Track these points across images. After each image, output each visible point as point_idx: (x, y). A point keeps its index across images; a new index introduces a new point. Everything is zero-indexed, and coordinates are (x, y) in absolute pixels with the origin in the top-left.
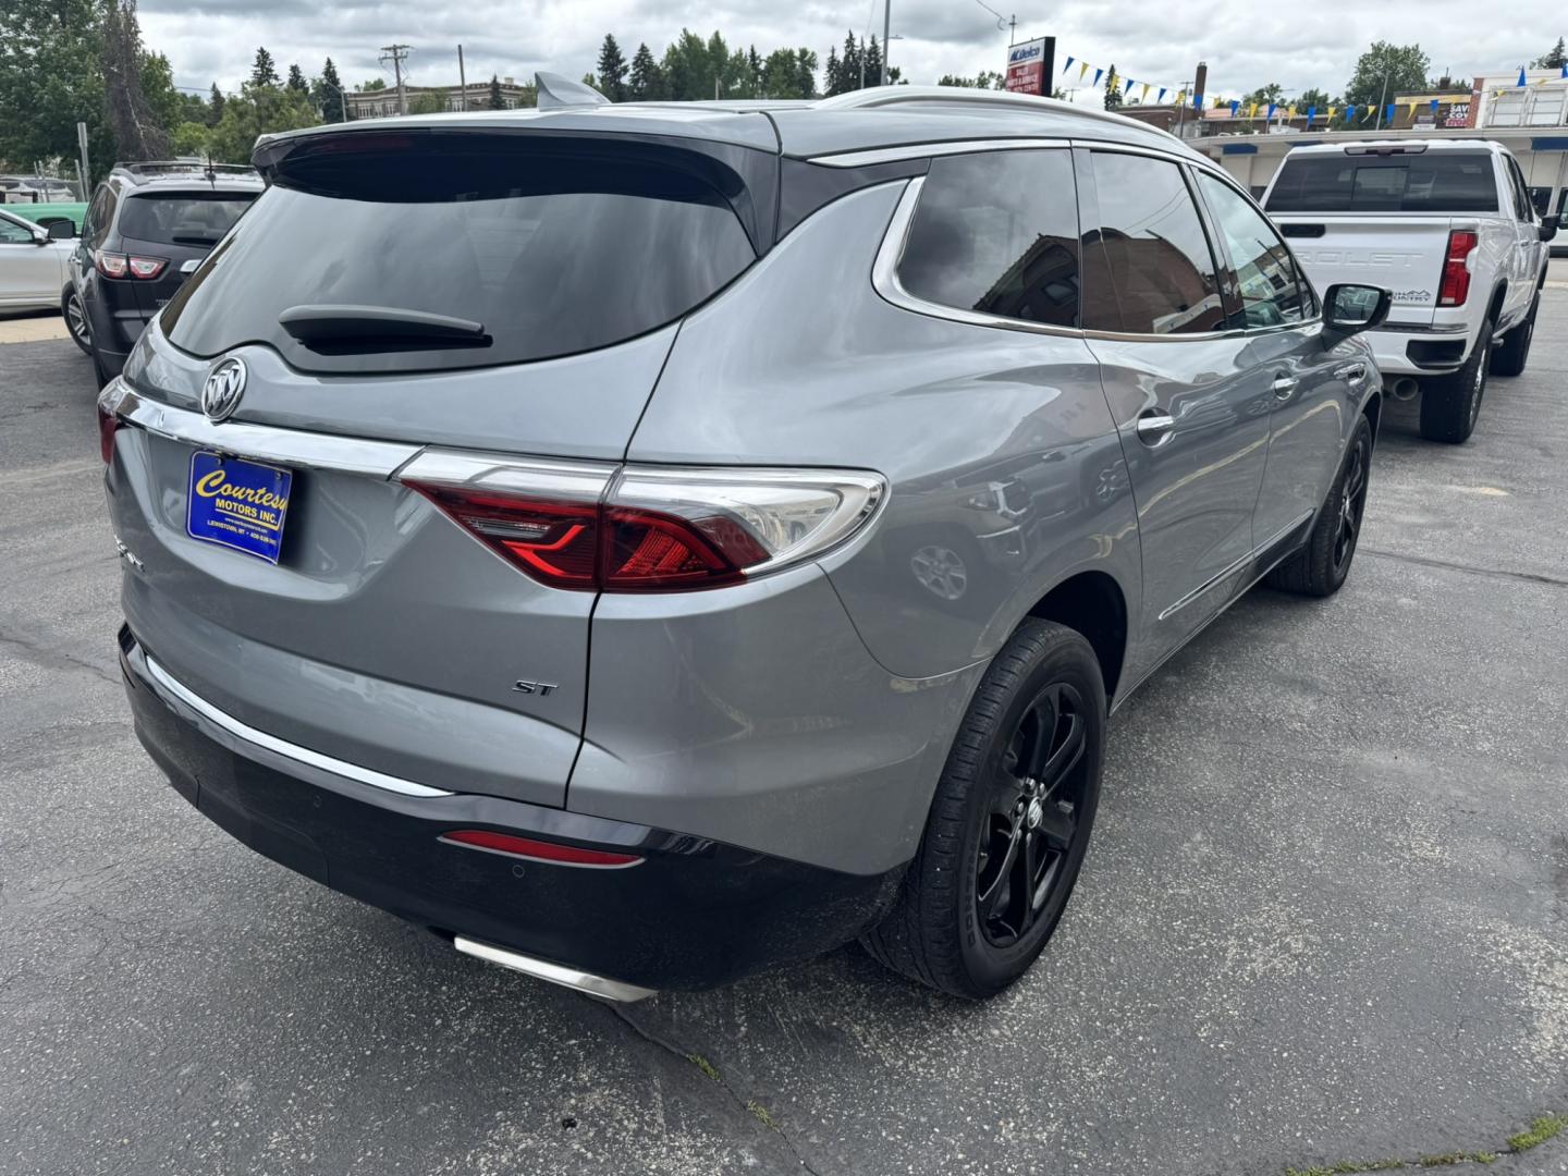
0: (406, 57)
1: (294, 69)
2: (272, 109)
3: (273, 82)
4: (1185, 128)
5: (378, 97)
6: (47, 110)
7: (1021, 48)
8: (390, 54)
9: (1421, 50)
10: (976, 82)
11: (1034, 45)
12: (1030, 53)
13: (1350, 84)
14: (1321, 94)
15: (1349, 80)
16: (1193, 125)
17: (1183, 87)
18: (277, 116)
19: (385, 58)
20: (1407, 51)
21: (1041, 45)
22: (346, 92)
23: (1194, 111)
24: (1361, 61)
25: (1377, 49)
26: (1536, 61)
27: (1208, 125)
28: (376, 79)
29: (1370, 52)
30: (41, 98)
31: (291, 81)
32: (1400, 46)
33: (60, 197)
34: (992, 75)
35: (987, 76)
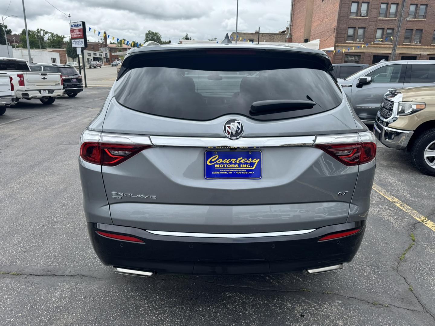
4: (104, 49)
7: (74, 24)
9: (159, 33)
10: (36, 31)
11: (79, 23)
12: (78, 25)
13: (144, 40)
14: (136, 42)
15: (144, 39)
16: (106, 48)
17: (101, 38)
20: (156, 33)
21: (81, 23)
23: (105, 44)
24: (146, 35)
25: (149, 32)
26: (183, 38)
27: (110, 49)
29: (148, 32)
32: (154, 32)
34: (41, 30)
35: (40, 30)
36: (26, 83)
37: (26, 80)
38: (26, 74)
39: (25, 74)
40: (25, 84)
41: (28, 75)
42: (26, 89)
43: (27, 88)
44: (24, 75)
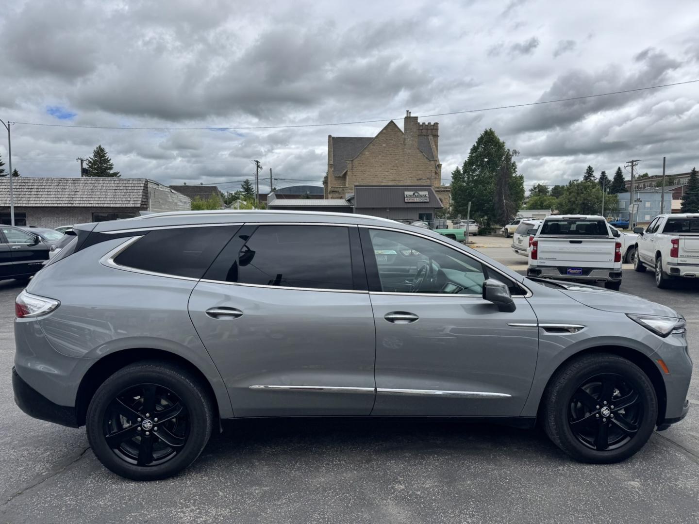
0: (637, 165)
1: (603, 173)
2: (583, 190)
3: (592, 178)
5: (643, 181)
6: (476, 197)
8: (630, 164)
18: (585, 192)
19: (628, 166)
22: (625, 180)
28: (645, 173)
30: (475, 193)
31: (601, 178)
33: (472, 226)
36: (680, 252)
37: (683, 249)
38: (685, 239)
39: (681, 239)
40: (679, 255)
41: (686, 241)
42: (679, 262)
43: (681, 261)
44: (680, 241)
